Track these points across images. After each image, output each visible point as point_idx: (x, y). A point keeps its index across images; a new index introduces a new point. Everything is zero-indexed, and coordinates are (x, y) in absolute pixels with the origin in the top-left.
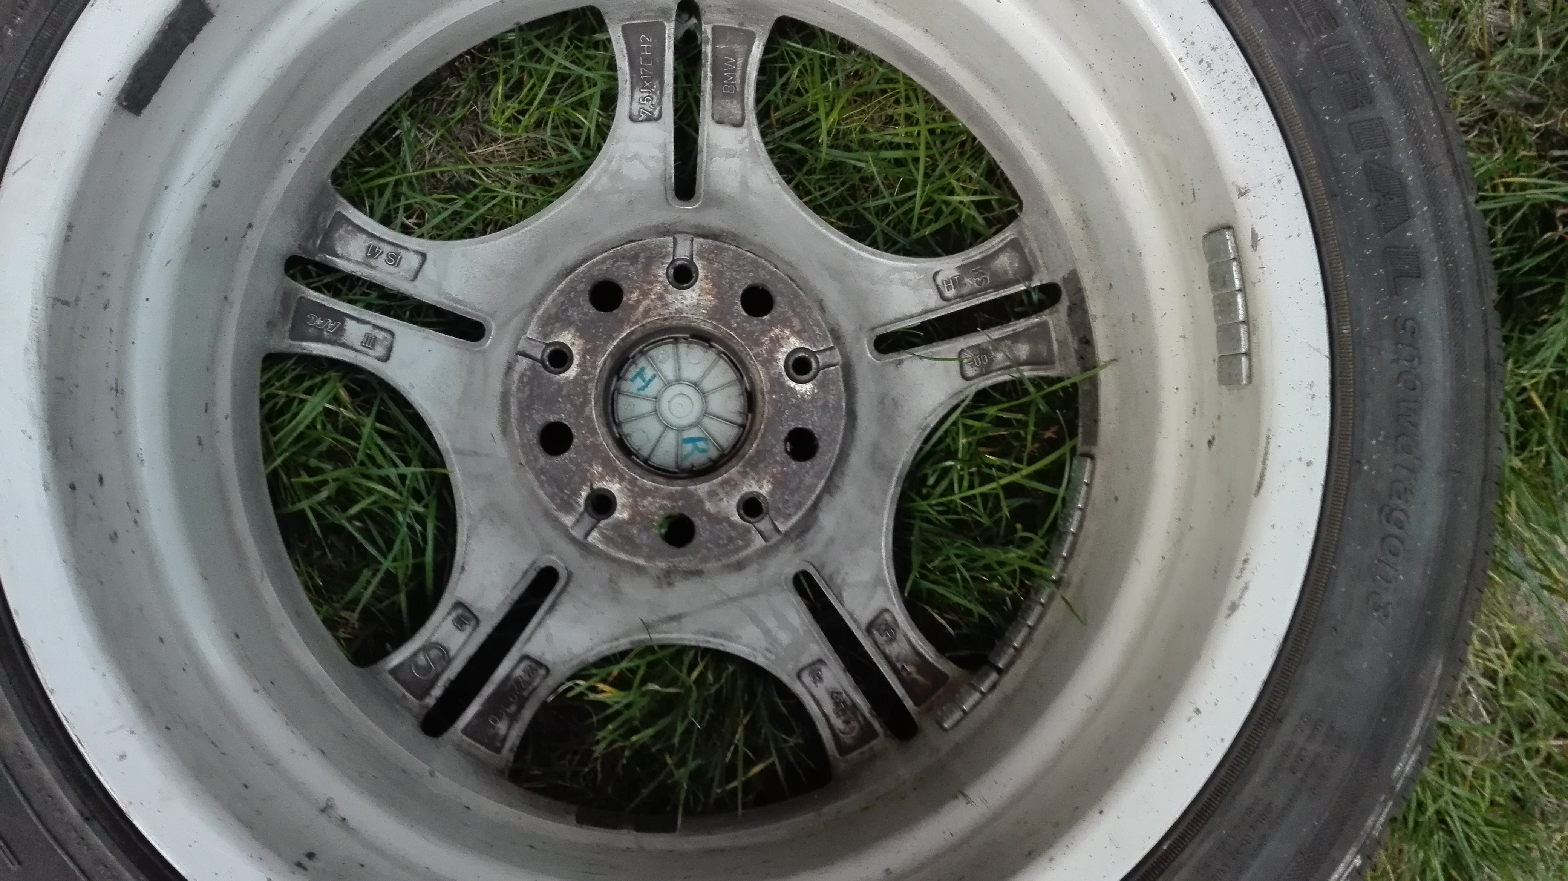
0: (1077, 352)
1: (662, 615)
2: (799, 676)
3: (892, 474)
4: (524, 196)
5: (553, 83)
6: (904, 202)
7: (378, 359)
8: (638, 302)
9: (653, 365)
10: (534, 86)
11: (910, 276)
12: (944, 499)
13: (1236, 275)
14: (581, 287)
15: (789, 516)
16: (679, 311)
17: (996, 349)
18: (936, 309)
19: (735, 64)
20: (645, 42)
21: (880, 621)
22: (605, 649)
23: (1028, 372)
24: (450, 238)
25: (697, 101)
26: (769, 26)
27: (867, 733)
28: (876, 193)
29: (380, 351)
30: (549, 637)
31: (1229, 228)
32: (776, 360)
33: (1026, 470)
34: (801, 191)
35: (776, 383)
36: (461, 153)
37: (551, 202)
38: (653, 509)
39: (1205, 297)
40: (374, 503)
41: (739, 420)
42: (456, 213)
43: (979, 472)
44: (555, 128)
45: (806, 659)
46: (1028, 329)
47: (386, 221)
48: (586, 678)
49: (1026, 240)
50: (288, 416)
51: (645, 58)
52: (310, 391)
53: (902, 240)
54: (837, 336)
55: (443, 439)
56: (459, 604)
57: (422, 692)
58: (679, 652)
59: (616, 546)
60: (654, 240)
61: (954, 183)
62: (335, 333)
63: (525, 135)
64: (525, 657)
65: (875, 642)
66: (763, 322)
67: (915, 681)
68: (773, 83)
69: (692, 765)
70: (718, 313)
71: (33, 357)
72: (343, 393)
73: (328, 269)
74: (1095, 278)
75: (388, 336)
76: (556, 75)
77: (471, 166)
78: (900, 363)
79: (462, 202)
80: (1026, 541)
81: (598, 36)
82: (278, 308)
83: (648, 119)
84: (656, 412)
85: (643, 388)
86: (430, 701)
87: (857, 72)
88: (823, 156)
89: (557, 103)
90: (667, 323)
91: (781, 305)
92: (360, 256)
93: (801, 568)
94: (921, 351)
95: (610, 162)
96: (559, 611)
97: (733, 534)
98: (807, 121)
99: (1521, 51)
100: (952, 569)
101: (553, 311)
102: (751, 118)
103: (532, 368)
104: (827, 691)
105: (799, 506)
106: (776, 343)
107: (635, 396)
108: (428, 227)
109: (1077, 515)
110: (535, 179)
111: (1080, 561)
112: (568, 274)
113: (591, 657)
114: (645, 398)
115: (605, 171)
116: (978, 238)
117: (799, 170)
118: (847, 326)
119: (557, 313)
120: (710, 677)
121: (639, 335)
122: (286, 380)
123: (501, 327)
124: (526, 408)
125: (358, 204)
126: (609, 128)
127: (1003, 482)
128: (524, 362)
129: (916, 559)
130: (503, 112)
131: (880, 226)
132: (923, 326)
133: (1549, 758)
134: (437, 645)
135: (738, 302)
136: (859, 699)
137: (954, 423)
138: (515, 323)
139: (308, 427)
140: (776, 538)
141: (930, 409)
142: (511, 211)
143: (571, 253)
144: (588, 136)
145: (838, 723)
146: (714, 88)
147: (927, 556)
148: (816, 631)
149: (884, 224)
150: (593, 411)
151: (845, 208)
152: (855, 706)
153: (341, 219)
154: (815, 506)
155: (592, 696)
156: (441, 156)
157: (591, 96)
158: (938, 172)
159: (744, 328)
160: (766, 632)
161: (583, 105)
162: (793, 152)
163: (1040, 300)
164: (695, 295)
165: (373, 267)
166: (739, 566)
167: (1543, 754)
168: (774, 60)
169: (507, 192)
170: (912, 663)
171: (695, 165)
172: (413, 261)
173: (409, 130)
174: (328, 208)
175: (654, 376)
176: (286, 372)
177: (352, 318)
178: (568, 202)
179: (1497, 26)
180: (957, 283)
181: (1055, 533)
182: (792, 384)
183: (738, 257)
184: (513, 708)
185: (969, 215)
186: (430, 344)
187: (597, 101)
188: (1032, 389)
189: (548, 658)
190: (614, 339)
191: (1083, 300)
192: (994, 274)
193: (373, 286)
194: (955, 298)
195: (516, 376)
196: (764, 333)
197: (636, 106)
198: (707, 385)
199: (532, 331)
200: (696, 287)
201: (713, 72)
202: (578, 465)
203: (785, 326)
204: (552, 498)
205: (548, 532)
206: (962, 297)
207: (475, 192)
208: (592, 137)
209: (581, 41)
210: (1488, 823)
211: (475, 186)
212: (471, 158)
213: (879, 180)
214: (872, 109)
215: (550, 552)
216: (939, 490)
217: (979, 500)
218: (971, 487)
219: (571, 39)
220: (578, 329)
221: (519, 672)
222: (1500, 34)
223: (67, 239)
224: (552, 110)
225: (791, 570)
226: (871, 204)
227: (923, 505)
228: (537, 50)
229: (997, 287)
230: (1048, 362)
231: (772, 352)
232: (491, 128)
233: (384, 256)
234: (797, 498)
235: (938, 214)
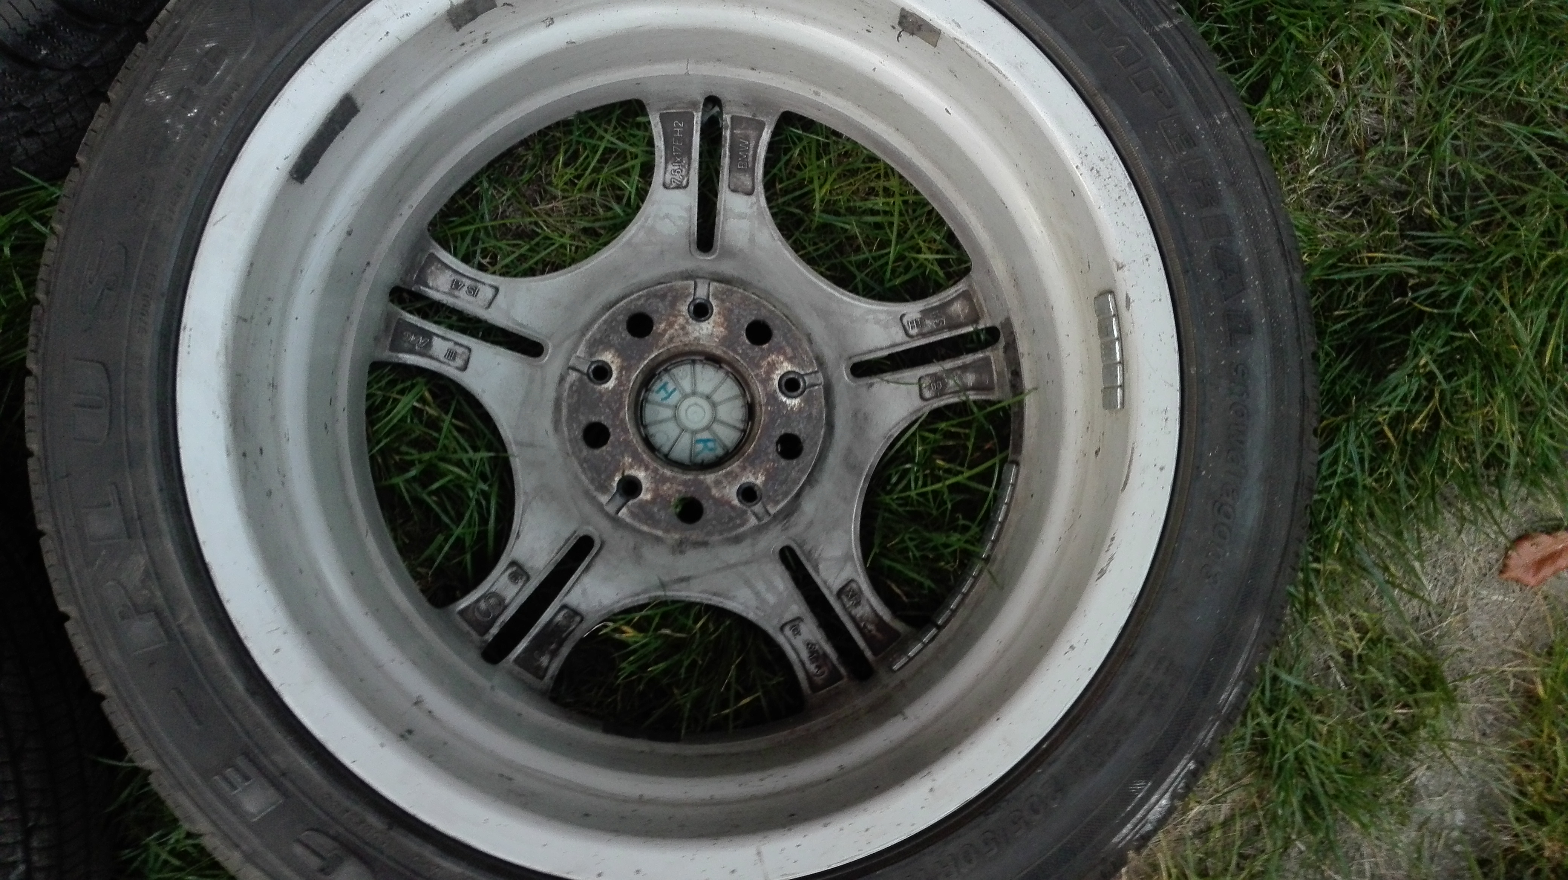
0: (1010, 381)
1: (676, 577)
2: (782, 629)
3: (861, 474)
4: (576, 243)
5: (603, 154)
6: (883, 256)
7: (458, 368)
8: (665, 331)
9: (674, 380)
10: (587, 157)
11: (882, 317)
12: (903, 495)
13: (1115, 328)
14: (621, 317)
15: (777, 503)
16: (697, 339)
17: (948, 377)
18: (902, 344)
19: (748, 145)
20: (678, 127)
21: (848, 589)
22: (629, 602)
23: (973, 396)
24: (515, 276)
25: (718, 173)
26: (775, 118)
27: (834, 676)
28: (858, 250)
29: (459, 362)
30: (584, 592)
31: (1111, 292)
32: (772, 379)
33: (967, 474)
34: (797, 247)
35: (772, 398)
36: (527, 208)
37: (599, 250)
38: (670, 492)
39: (1096, 342)
40: (450, 481)
41: (741, 426)
42: (522, 255)
43: (932, 474)
44: (603, 190)
45: (788, 617)
46: (975, 362)
47: (467, 259)
48: (614, 621)
49: (975, 292)
50: (384, 412)
51: (677, 138)
52: (402, 392)
53: (878, 288)
54: (820, 362)
55: (506, 432)
56: (513, 563)
57: (483, 629)
58: (688, 606)
59: (640, 520)
60: (679, 284)
61: (921, 244)
62: (425, 347)
63: (579, 195)
64: (564, 607)
65: (844, 606)
66: (763, 350)
67: (874, 637)
68: (778, 160)
69: (695, 692)
70: (728, 341)
71: (222, 359)
72: (427, 394)
73: (420, 297)
74: (1022, 325)
75: (466, 351)
76: (606, 148)
77: (535, 218)
78: (871, 385)
79: (527, 247)
80: (966, 529)
81: (640, 119)
82: (382, 327)
83: (678, 187)
84: (675, 417)
85: (666, 398)
86: (489, 637)
87: (846, 152)
88: (816, 219)
89: (606, 170)
90: (687, 348)
91: (777, 337)
92: (446, 287)
93: (785, 544)
94: (888, 376)
95: (646, 220)
96: (592, 572)
97: (733, 514)
98: (806, 190)
99: (1391, 148)
100: (907, 549)
101: (598, 336)
102: (760, 188)
103: (580, 380)
104: (804, 642)
105: (786, 494)
106: (772, 367)
107: (660, 405)
108: (498, 267)
109: (1004, 508)
110: (585, 230)
111: (1004, 543)
112: (611, 307)
113: (617, 608)
114: (668, 406)
115: (642, 227)
116: (939, 288)
117: (797, 228)
118: (829, 354)
119: (601, 338)
120: (711, 627)
121: (664, 356)
122: (383, 383)
123: (557, 346)
124: (573, 410)
125: (446, 247)
126: (647, 192)
127: (948, 482)
128: (574, 375)
129: (877, 541)
130: (562, 176)
131: (860, 276)
132: (890, 357)
133: (1395, 723)
134: (494, 594)
135: (744, 333)
136: (828, 649)
137: (914, 434)
138: (568, 344)
139: (400, 421)
140: (766, 519)
141: (894, 423)
142: (565, 255)
143: (613, 291)
144: (629, 198)
145: (812, 668)
146: (731, 164)
147: (885, 537)
148: (797, 596)
149: (863, 275)
150: (626, 415)
151: (834, 261)
152: (825, 655)
153: (433, 258)
154: (798, 495)
155: (617, 636)
156: (511, 209)
157: (633, 167)
158: (908, 235)
159: (747, 354)
160: (757, 594)
161: (626, 173)
162: (793, 214)
163: (986, 340)
164: (710, 327)
165: (456, 297)
166: (738, 540)
167: (1391, 720)
168: (781, 142)
169: (564, 240)
170: (872, 623)
171: (714, 224)
172: (489, 293)
173: (488, 190)
174: (423, 250)
175: (675, 390)
176: (383, 376)
177: (438, 336)
178: (612, 250)
179: (1372, 128)
180: (919, 323)
181: (987, 522)
182: (784, 399)
183: (744, 299)
184: (553, 646)
185: (931, 271)
186: (499, 359)
187: (637, 170)
188: (975, 410)
189: (583, 607)
190: (644, 359)
191: (1014, 341)
192: (949, 318)
193: (453, 311)
194: (917, 335)
195: (567, 386)
196: (763, 358)
197: (668, 177)
198: (717, 398)
199: (581, 351)
200: (711, 320)
201: (730, 151)
202: (613, 457)
203: (779, 353)
204: (592, 481)
205: (588, 508)
206: (923, 335)
207: (537, 239)
208: (633, 197)
209: (627, 122)
210: (1339, 772)
211: (538, 234)
212: (536, 213)
213: (860, 240)
214: (858, 182)
215: (588, 524)
216: (900, 487)
217: (930, 496)
218: (925, 485)
219: (617, 122)
220: (617, 350)
221: (559, 618)
222: (1375, 134)
223: (249, 273)
224: (601, 177)
225: (778, 545)
226: (853, 258)
227: (887, 499)
228: (591, 128)
229: (951, 327)
230: (989, 389)
231: (769, 373)
232: (552, 189)
233: (465, 288)
234: (784, 488)
235: (908, 268)
